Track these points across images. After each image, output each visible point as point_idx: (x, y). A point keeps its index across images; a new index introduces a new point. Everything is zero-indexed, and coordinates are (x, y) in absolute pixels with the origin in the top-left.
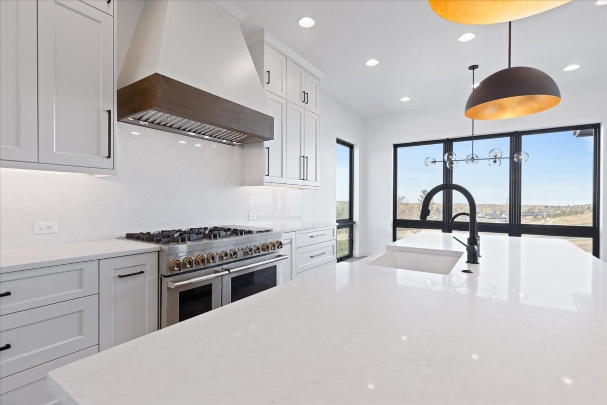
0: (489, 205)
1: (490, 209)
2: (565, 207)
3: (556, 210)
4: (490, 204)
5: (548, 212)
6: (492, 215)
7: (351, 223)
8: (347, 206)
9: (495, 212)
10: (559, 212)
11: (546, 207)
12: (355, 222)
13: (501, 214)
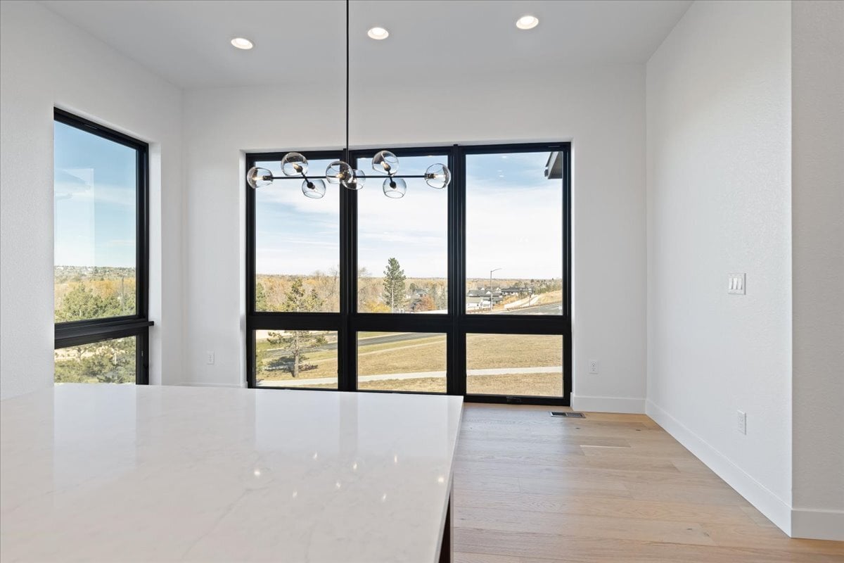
0: (474, 279)
1: (474, 284)
2: (550, 281)
3: (541, 285)
4: (475, 277)
5: (533, 288)
6: (476, 292)
7: (144, 325)
8: (132, 281)
9: (480, 289)
10: (544, 287)
11: (532, 281)
12: (152, 323)
13: (486, 291)
